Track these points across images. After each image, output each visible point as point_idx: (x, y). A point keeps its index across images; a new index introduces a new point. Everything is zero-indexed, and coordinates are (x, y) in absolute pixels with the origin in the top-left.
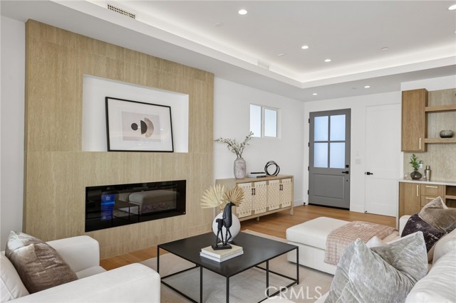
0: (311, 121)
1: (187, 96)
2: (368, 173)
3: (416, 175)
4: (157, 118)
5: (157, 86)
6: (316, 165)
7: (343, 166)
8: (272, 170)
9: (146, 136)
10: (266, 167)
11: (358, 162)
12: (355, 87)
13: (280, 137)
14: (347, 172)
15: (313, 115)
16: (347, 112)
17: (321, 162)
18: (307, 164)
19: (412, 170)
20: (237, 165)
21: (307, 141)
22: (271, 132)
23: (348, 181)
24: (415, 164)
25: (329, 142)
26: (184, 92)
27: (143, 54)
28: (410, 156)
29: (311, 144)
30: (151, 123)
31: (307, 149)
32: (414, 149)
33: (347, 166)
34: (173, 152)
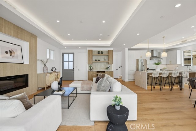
0: (63, 55)
1: (28, 43)
2: (79, 70)
3: (91, 70)
4: (16, 50)
5: (17, 37)
6: (65, 68)
7: (72, 69)
8: (54, 70)
9: (12, 57)
10: (52, 69)
11: (76, 67)
12: (77, 47)
13: (55, 60)
14: (73, 70)
15: (63, 54)
16: (73, 54)
17: (66, 67)
18: (61, 68)
19: (90, 68)
20: (45, 68)
21: (61, 61)
22: (52, 58)
23: (74, 72)
24: (90, 67)
25: (68, 62)
26: (28, 41)
27: (12, 23)
28: (89, 65)
29: (63, 62)
30: (14, 52)
31: (61, 64)
32: (91, 63)
33: (73, 68)
34: (23, 63)
